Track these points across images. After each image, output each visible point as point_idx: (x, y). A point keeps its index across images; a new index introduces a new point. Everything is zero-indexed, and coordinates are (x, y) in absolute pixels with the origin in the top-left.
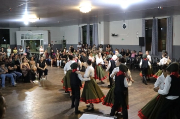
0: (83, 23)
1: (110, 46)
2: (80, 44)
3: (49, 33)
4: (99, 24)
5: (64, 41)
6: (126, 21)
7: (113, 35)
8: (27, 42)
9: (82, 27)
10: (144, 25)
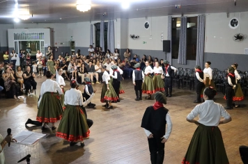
0: (96, 19)
1: (130, 51)
2: (91, 47)
5: (73, 43)
6: (149, 18)
7: (133, 37)
9: (95, 25)
10: (170, 24)
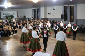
1: (47, 19)
3: (17, 12)
4: (41, 8)
7: (49, 14)
8: (7, 16)
